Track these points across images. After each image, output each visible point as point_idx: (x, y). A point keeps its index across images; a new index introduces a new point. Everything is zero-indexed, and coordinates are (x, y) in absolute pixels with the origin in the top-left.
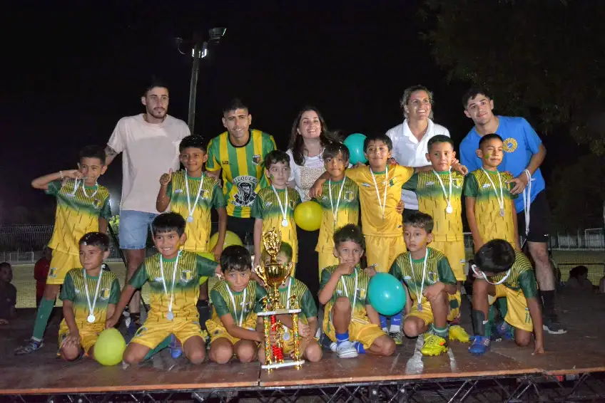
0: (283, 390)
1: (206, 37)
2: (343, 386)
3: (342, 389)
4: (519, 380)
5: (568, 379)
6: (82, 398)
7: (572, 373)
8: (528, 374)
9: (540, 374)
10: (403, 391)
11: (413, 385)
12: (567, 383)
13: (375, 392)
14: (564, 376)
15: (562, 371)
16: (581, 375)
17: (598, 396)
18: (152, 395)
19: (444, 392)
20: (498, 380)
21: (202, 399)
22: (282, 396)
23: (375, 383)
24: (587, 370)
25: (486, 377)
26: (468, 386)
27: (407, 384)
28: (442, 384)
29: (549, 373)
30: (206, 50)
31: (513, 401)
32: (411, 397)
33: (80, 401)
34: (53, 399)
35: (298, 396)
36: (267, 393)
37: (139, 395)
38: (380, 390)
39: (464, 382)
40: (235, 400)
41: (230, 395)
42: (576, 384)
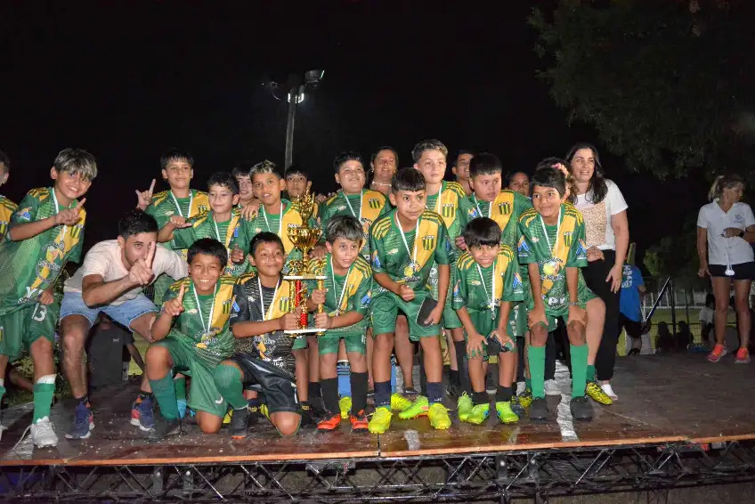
0: (405, 461)
1: (303, 81)
2: (469, 457)
3: (468, 460)
4: (659, 449)
5: (714, 447)
6: (192, 470)
7: (718, 441)
8: (670, 443)
9: (683, 442)
10: (533, 462)
11: (544, 455)
12: (713, 452)
13: (503, 464)
14: (710, 444)
15: (708, 440)
16: (728, 443)
17: (746, 466)
18: (264, 465)
19: (579, 463)
20: (636, 449)
21: (318, 472)
22: (403, 467)
23: (504, 453)
24: (735, 438)
25: (624, 445)
26: (604, 455)
27: (538, 454)
28: (576, 453)
29: (694, 441)
30: (303, 95)
31: (654, 472)
32: (541, 469)
33: (188, 473)
34: (160, 471)
35: (420, 467)
36: (387, 464)
37: (250, 466)
38: (508, 461)
39: (600, 451)
40: (352, 472)
41: (347, 466)
42: (722, 453)
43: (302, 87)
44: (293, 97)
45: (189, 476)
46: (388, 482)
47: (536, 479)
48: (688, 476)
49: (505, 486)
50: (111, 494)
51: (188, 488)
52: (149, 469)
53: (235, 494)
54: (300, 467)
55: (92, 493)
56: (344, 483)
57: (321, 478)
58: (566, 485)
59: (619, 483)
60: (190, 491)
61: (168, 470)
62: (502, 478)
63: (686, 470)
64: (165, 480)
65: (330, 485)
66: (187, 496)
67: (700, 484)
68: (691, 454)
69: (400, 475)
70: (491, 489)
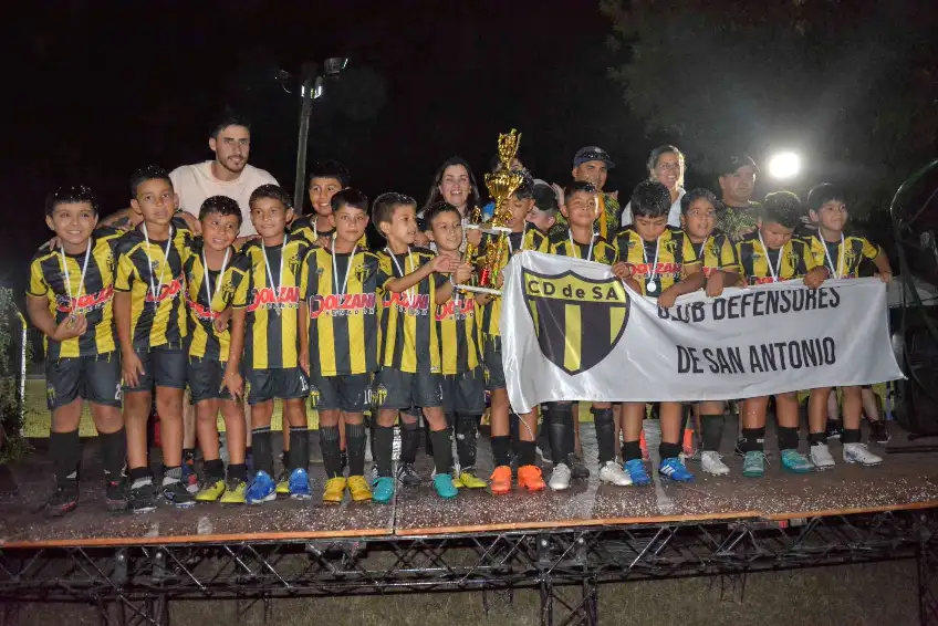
0: (425, 540)
1: (321, 71)
2: (504, 535)
3: (502, 539)
4: (731, 526)
5: (793, 524)
6: (162, 551)
7: (798, 516)
8: (742, 519)
9: (756, 519)
10: (581, 541)
11: (593, 533)
12: (792, 531)
13: (544, 543)
14: (789, 521)
15: (787, 514)
16: (809, 519)
17: (830, 546)
18: (255, 547)
19: (634, 542)
20: (703, 526)
21: (319, 553)
22: (425, 548)
23: (545, 531)
24: (818, 513)
25: (688, 522)
26: (666, 533)
27: (587, 531)
28: (632, 531)
29: (769, 517)
30: (320, 88)
31: (724, 553)
32: (591, 549)
33: (159, 555)
34: (123, 553)
35: (445, 548)
36: (405, 544)
37: (236, 547)
38: (551, 540)
39: (659, 529)
40: (364, 554)
41: (356, 546)
42: (803, 532)
43: (319, 79)
44: (307, 92)
45: (162, 559)
46: (407, 565)
47: (584, 562)
48: (762, 559)
49: (546, 570)
50: (61, 581)
51: (159, 575)
52: (110, 552)
53: (217, 581)
54: (297, 548)
55: (37, 582)
56: (353, 568)
57: (323, 560)
58: (620, 568)
59: (683, 565)
60: (161, 578)
61: (135, 552)
62: (544, 561)
63: (760, 551)
64: (130, 565)
65: (335, 569)
66: (158, 584)
67: (776, 568)
68: (767, 532)
69: (420, 557)
70: (530, 574)
